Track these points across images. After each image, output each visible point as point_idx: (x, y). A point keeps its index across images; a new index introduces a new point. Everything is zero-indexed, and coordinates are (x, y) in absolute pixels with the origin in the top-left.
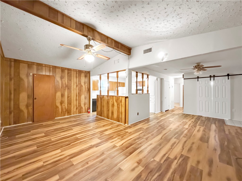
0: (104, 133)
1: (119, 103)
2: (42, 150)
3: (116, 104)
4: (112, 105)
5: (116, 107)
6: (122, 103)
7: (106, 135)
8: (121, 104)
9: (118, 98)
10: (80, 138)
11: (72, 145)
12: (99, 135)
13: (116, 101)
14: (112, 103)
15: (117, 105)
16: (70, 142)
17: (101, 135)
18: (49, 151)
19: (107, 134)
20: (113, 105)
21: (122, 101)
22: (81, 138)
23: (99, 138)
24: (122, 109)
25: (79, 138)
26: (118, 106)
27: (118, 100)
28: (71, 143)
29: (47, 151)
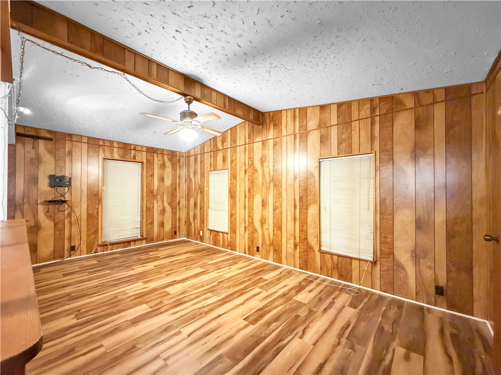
0: (151, 307)
7: (146, 303)
10: (207, 293)
11: (215, 282)
12: (165, 302)
16: (221, 286)
17: (161, 302)
19: (145, 306)
22: (205, 294)
23: (167, 295)
25: (210, 294)
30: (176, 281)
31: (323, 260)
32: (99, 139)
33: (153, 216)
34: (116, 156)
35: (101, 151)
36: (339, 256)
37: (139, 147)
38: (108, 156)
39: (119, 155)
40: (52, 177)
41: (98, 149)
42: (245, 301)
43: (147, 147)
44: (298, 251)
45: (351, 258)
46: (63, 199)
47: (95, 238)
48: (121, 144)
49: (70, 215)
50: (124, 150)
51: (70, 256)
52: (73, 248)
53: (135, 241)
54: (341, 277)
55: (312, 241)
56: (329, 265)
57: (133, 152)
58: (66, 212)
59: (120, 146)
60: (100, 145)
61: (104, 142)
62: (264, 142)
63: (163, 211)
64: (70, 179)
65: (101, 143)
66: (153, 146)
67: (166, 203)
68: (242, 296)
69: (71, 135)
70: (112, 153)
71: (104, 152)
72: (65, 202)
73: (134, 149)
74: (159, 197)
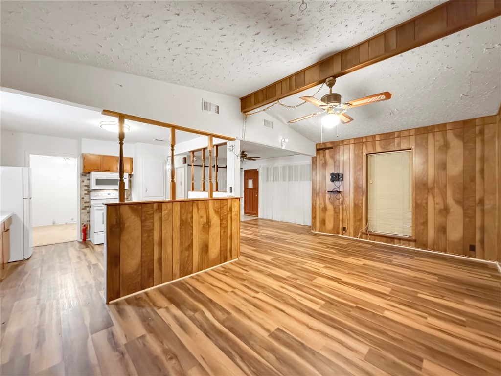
1: (225, 215)
2: (415, 341)
3: (215, 220)
4: (204, 227)
5: (215, 229)
6: (233, 214)
8: (231, 218)
9: (223, 203)
13: (218, 212)
14: (201, 220)
15: (221, 220)
18: (402, 327)
20: (207, 225)
21: (233, 209)
24: (233, 228)
26: (224, 222)
27: (223, 207)
28: (351, 307)
29: (406, 329)
30: (341, 279)
32: (362, 138)
33: (427, 215)
34: (378, 149)
35: (364, 148)
37: (405, 132)
38: (371, 150)
39: (381, 147)
40: (332, 175)
41: (361, 147)
42: (318, 331)
43: (415, 129)
46: (338, 190)
47: (359, 225)
48: (383, 135)
49: (342, 203)
50: (386, 140)
51: (343, 234)
52: (344, 229)
53: (400, 239)
57: (397, 140)
58: (340, 200)
59: (382, 138)
60: (363, 143)
61: (367, 139)
63: (445, 211)
64: (343, 175)
65: (364, 140)
66: (425, 125)
67: (450, 200)
68: (330, 327)
69: (343, 141)
70: (374, 147)
71: (367, 147)
72: (339, 192)
73: (399, 136)
74: (436, 191)
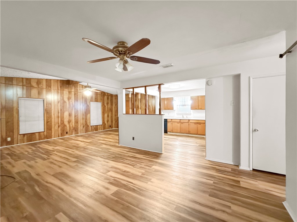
31: (91, 128)
36: (95, 126)
44: (84, 128)
45: (98, 125)
54: (96, 131)
55: (88, 124)
56: (93, 129)
62: (70, 92)
